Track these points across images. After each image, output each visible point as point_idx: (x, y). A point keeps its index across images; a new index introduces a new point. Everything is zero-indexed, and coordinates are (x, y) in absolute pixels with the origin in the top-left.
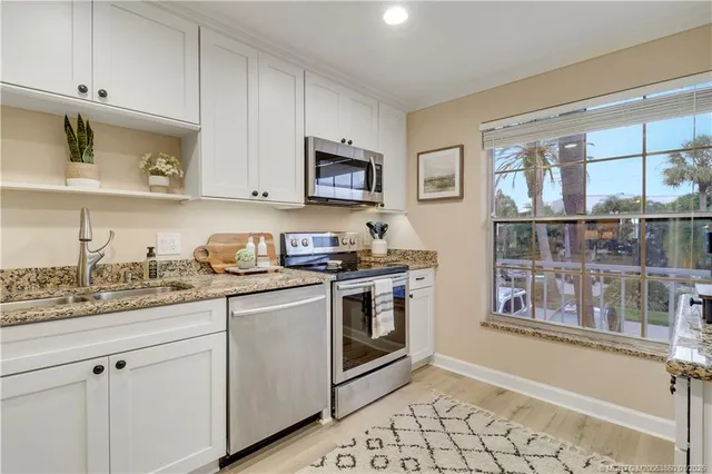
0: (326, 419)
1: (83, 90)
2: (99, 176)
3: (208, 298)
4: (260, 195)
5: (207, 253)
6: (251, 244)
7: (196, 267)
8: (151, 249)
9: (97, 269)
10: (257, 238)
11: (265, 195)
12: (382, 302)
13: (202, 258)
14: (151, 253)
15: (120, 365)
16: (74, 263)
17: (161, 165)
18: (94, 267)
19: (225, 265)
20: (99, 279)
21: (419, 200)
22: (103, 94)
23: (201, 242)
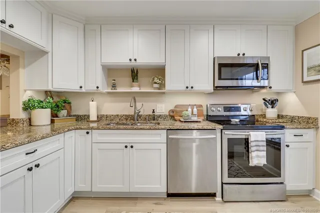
0: (218, 198)
1: (130, 60)
2: (139, 86)
3: (159, 129)
4: (190, 88)
5: (173, 112)
6: (190, 109)
7: (169, 118)
8: (154, 110)
9: (139, 116)
10: (192, 106)
11: (192, 88)
12: (256, 146)
13: (171, 114)
14: (153, 112)
15: (132, 147)
16: (133, 114)
17: (156, 80)
18: (138, 115)
19: (179, 118)
20: (140, 119)
21: (303, 82)
22: (135, 60)
23: (172, 108)
